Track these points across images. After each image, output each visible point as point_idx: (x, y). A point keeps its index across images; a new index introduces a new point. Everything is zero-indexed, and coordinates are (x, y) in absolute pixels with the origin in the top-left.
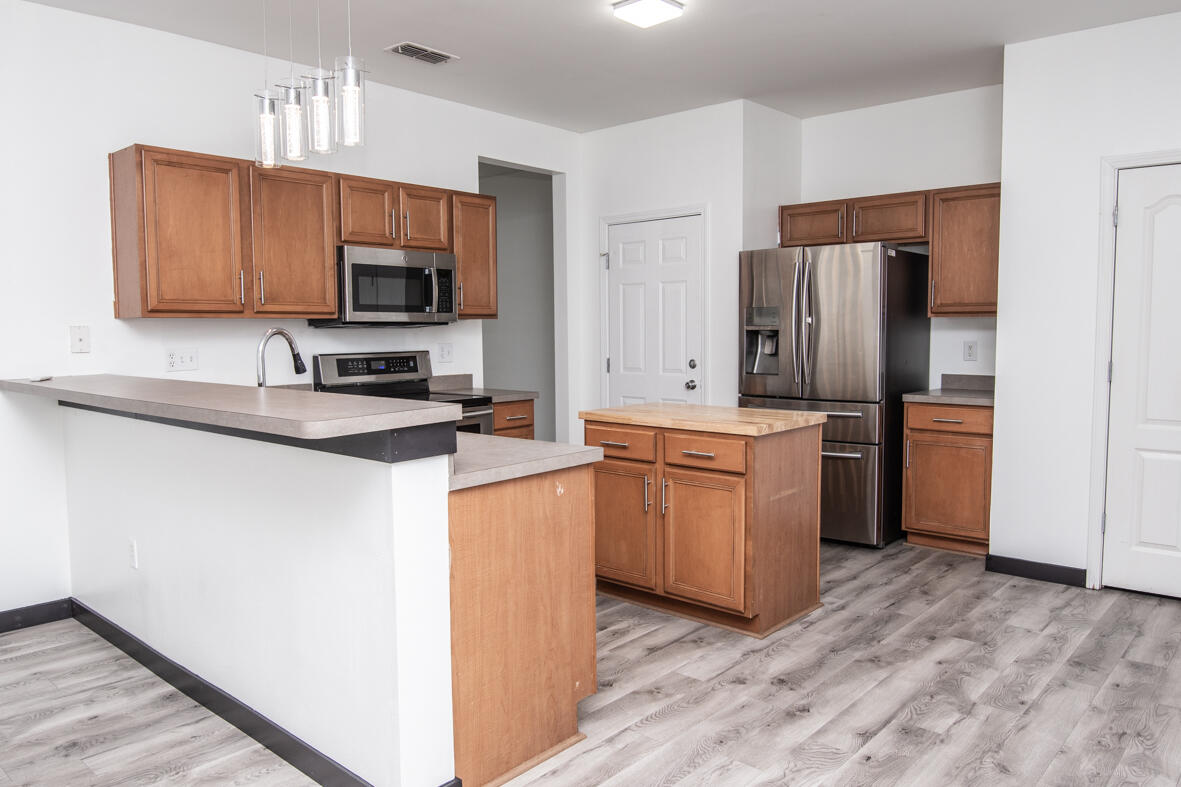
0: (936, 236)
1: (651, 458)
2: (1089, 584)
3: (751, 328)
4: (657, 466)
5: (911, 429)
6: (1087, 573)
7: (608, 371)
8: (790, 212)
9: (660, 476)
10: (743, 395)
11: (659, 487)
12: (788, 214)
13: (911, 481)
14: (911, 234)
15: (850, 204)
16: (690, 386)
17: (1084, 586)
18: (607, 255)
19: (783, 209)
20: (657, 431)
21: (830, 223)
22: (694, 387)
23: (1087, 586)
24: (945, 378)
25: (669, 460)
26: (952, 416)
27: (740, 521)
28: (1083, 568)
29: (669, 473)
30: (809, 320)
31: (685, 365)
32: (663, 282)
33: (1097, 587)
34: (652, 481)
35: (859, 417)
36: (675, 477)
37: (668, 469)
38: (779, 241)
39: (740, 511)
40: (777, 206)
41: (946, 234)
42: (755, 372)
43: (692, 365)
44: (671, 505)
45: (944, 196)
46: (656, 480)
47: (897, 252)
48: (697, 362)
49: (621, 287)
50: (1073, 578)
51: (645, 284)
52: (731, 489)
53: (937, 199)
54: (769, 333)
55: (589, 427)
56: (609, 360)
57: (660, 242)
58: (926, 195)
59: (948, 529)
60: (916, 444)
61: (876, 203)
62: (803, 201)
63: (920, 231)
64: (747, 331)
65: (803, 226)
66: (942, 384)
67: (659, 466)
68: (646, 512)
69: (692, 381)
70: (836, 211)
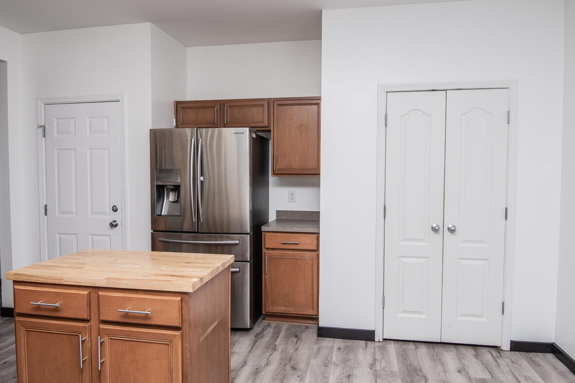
0: (275, 127)
1: (85, 316)
2: (376, 339)
3: (160, 183)
4: (92, 322)
5: (267, 249)
6: (376, 333)
7: (46, 214)
8: (182, 105)
9: (94, 333)
10: (154, 231)
11: (93, 343)
12: (181, 107)
13: (268, 282)
14: (260, 125)
15: (222, 104)
16: (113, 225)
17: (374, 341)
18: (44, 127)
19: (177, 104)
20: (90, 290)
21: (208, 115)
22: (116, 226)
23: (376, 340)
24: (279, 213)
25: (102, 318)
26: (292, 239)
27: (177, 371)
28: (373, 329)
29: (103, 329)
30: (202, 178)
31: (108, 209)
32: (90, 149)
33: (381, 340)
34: (86, 338)
35: (237, 244)
36: (109, 333)
37: (102, 326)
38: (175, 125)
39: (177, 361)
40: (173, 100)
41: (281, 126)
42: (163, 214)
43: (115, 209)
44: (107, 359)
45: (279, 102)
46: (90, 336)
47: (256, 135)
48: (119, 207)
49: (56, 151)
50: (368, 336)
51: (75, 149)
52: (168, 343)
53: (276, 103)
54: (172, 187)
55: (18, 287)
56: (46, 206)
57: (88, 119)
58: (269, 101)
59: (291, 310)
60: (270, 258)
61: (240, 104)
62: (188, 100)
63: (266, 124)
64: (157, 185)
65: (191, 115)
66: (277, 216)
67: (94, 322)
68: (82, 370)
69: (114, 221)
70: (214, 107)
